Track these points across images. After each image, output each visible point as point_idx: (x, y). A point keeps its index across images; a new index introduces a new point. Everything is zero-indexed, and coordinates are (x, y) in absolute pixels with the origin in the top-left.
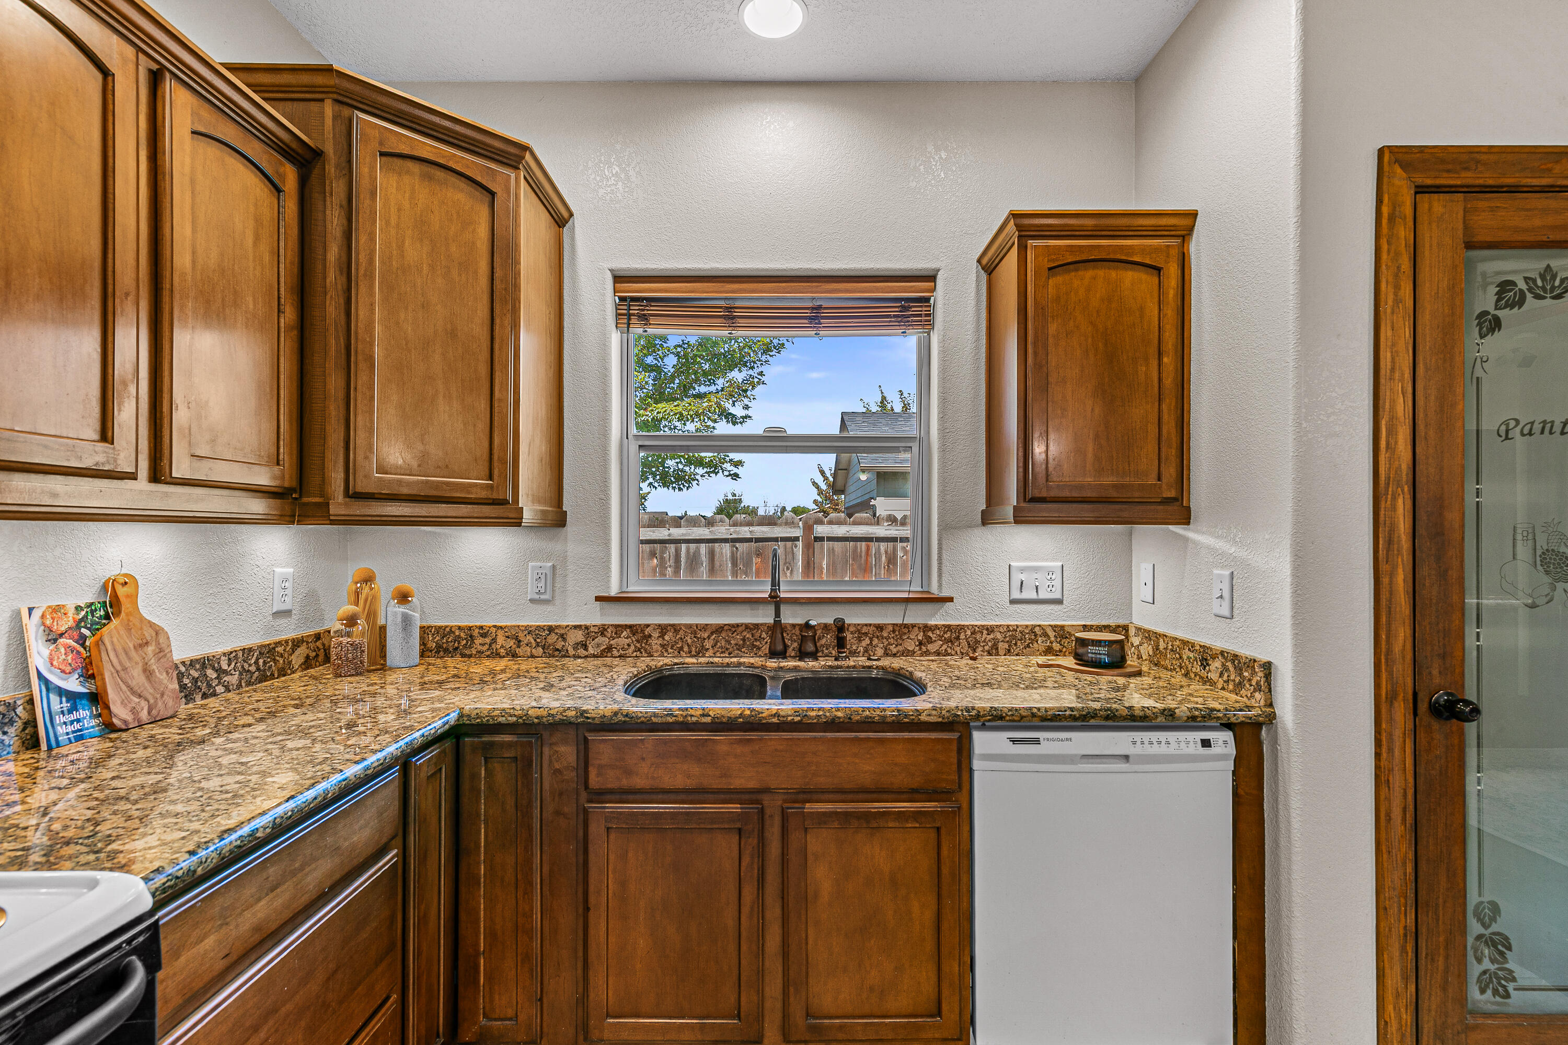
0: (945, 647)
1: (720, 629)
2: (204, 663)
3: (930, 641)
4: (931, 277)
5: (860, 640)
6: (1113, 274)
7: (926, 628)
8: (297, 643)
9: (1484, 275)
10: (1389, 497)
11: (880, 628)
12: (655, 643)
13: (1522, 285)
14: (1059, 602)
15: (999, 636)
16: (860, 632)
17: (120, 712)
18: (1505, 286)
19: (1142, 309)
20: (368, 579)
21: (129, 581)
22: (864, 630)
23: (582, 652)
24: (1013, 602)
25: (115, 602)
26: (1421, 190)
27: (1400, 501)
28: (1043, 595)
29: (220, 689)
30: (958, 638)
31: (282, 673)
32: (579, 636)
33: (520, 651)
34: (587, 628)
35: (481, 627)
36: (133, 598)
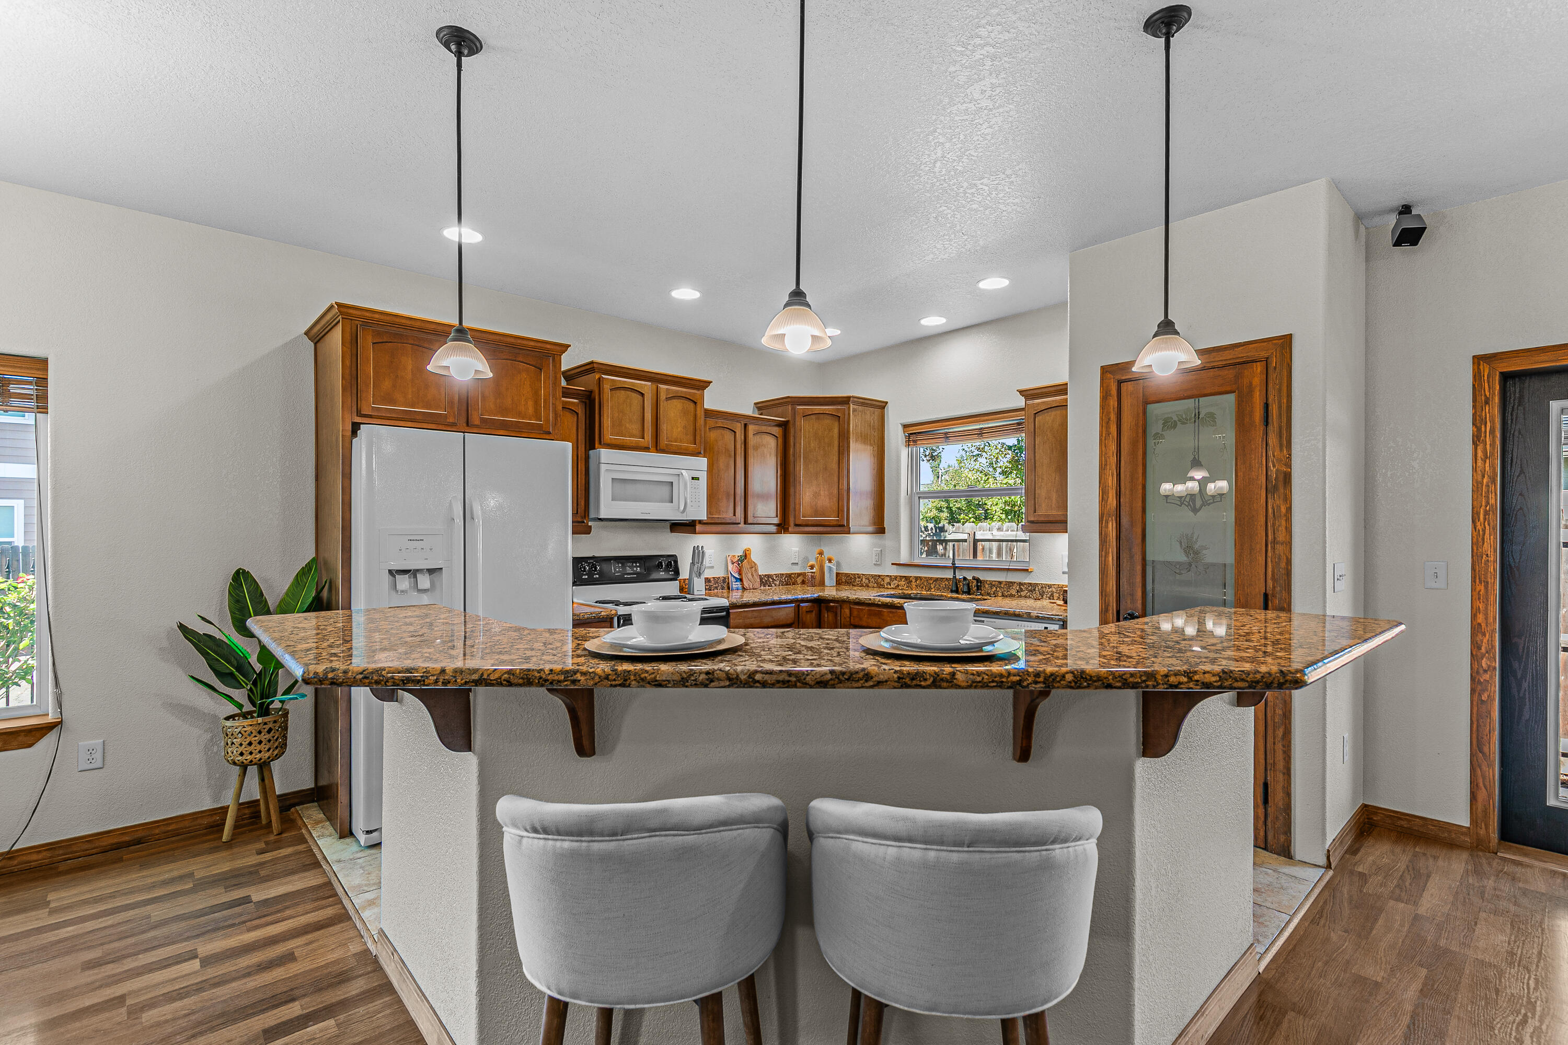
0: (1029, 594)
1: (936, 580)
2: (769, 576)
3: (1022, 590)
7: (1020, 584)
8: (799, 575)
11: (1000, 583)
12: (914, 584)
13: (1175, 419)
15: (1054, 590)
16: (992, 584)
17: (746, 584)
18: (1167, 420)
20: (821, 553)
21: (749, 550)
22: (993, 583)
23: (889, 587)
25: (746, 556)
29: (773, 585)
30: (1035, 590)
31: (794, 584)
32: (887, 580)
33: (870, 585)
34: (891, 576)
35: (858, 574)
36: (750, 554)
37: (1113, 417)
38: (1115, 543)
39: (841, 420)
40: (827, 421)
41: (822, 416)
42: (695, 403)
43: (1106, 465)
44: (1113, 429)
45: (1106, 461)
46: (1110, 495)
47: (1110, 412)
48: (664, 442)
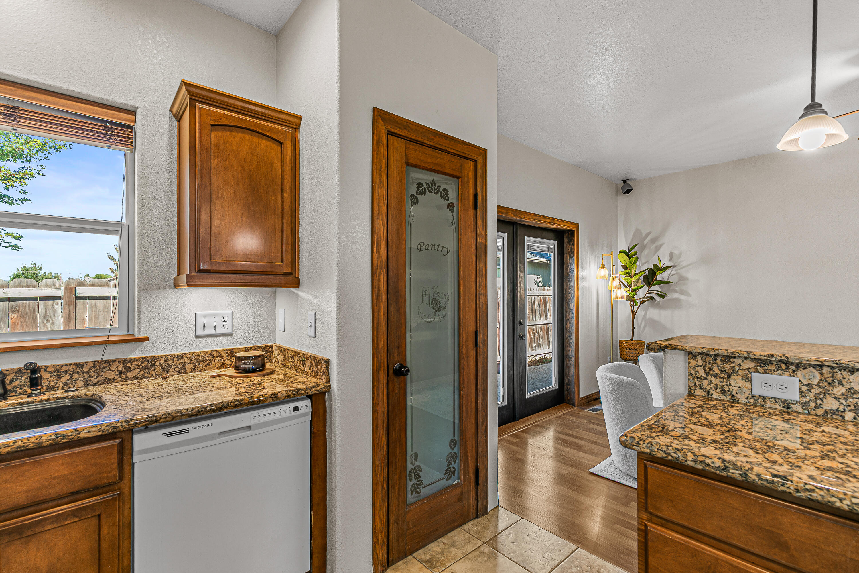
0: (142, 372)
4: (133, 112)
5: (59, 377)
6: (254, 139)
9: (412, 178)
10: (378, 274)
13: (425, 186)
14: (231, 334)
16: (58, 371)
18: (420, 185)
19: (272, 164)
22: (64, 369)
24: (197, 337)
26: (389, 133)
27: (382, 276)
28: (219, 331)
30: (154, 365)
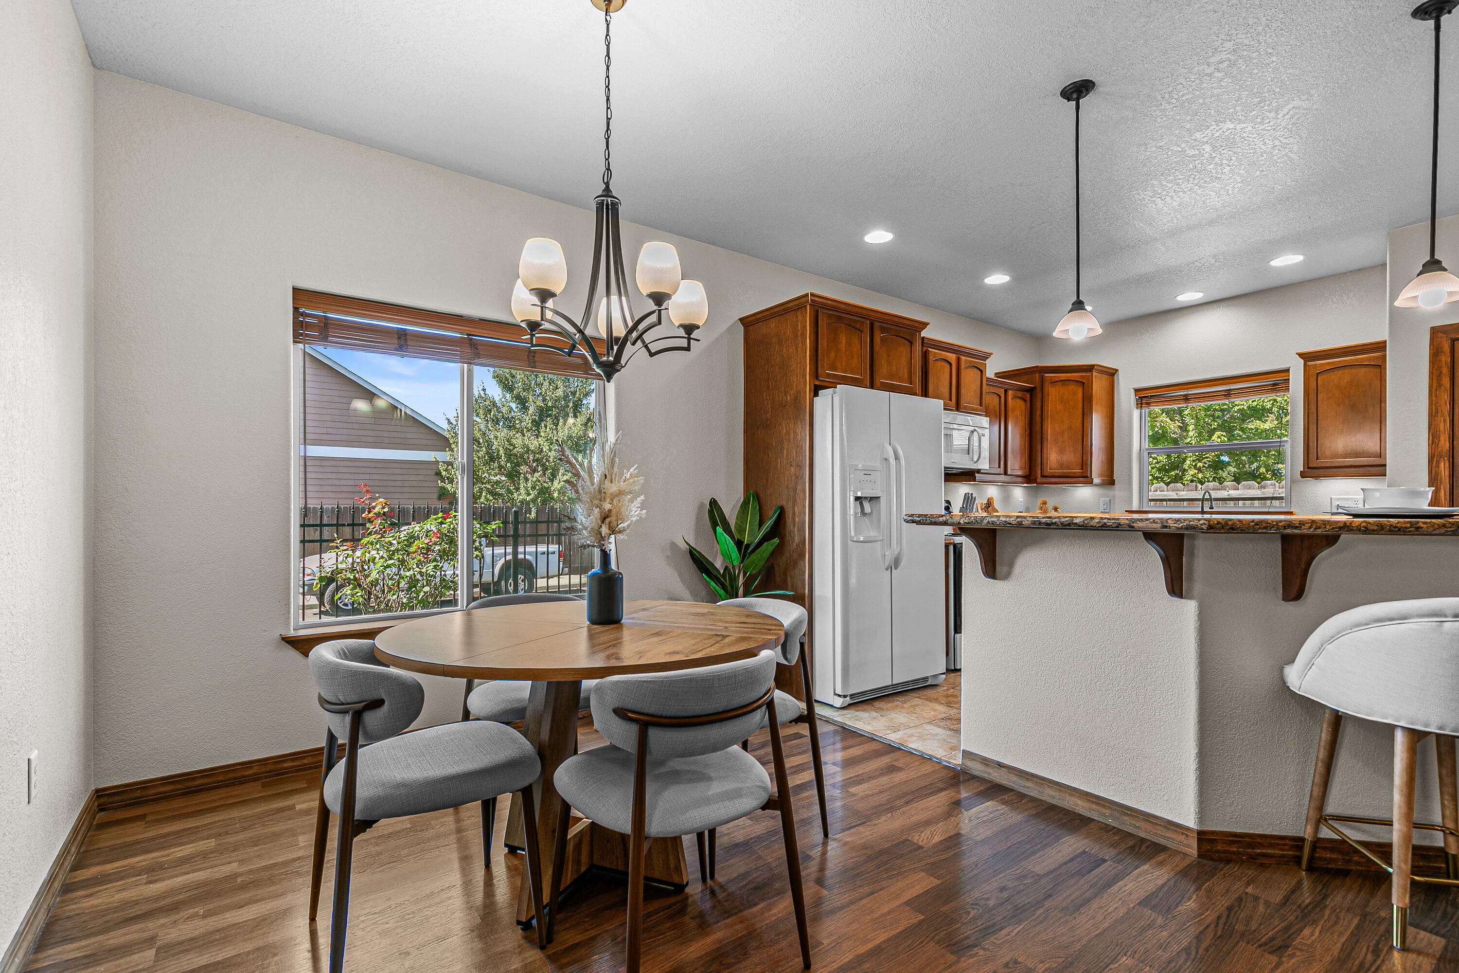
4: (1287, 371)
20: (1045, 503)
21: (992, 498)
25: (990, 504)
26: (1455, 340)
27: (1442, 464)
37: (1445, 371)
38: (1447, 480)
39: (1085, 386)
40: (1072, 387)
41: (1067, 382)
42: (981, 371)
43: (1437, 412)
44: (1446, 382)
45: (1437, 409)
46: (1442, 438)
47: (1442, 367)
48: (963, 403)
